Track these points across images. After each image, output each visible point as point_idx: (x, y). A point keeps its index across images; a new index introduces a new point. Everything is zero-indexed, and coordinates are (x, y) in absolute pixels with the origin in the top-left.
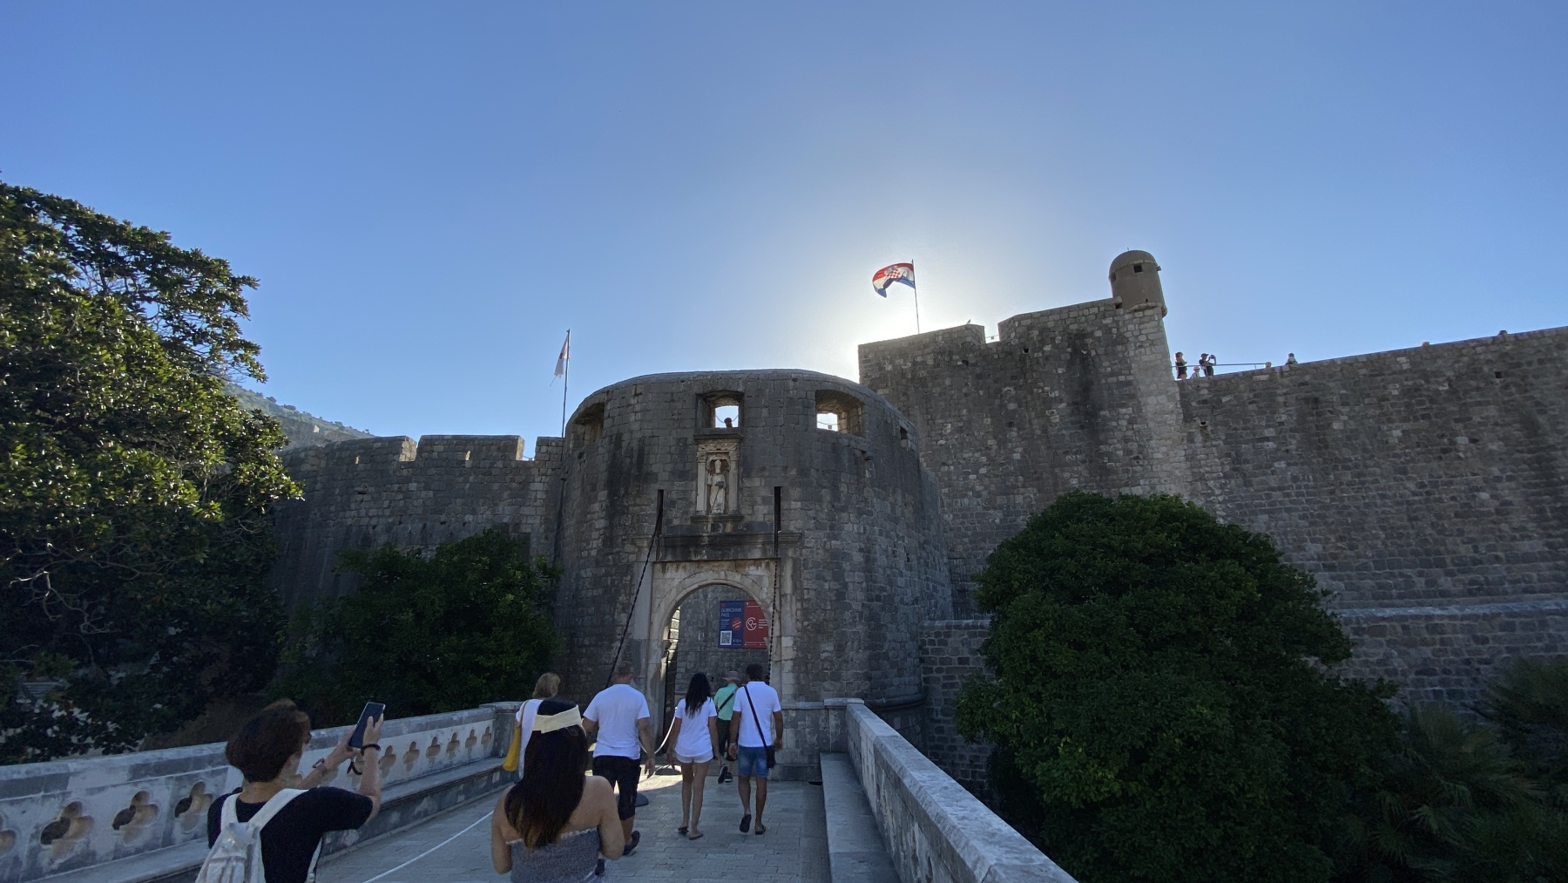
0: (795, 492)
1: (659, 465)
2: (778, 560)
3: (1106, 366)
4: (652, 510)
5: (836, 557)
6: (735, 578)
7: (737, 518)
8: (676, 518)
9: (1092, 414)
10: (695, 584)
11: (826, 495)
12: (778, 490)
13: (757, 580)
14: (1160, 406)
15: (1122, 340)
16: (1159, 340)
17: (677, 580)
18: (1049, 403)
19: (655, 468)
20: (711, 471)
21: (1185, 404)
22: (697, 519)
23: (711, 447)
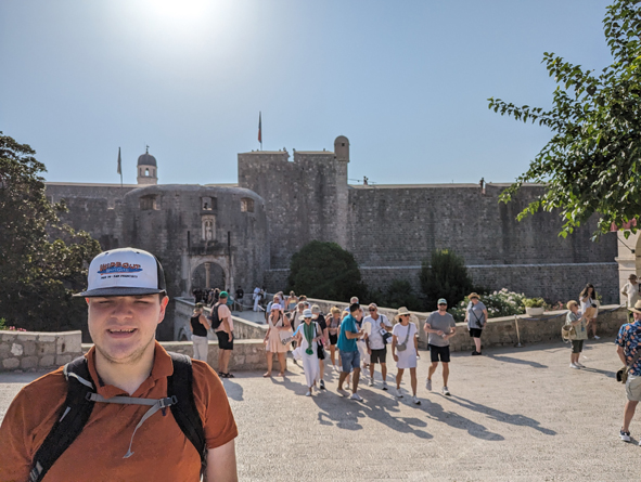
0: (235, 233)
1: (188, 222)
2: (230, 256)
3: (328, 180)
4: (186, 238)
5: (246, 253)
6: (215, 260)
7: (216, 242)
8: (195, 241)
9: (322, 197)
10: (201, 262)
11: (244, 234)
12: (229, 233)
13: (222, 261)
14: (342, 197)
15: (334, 171)
16: (345, 173)
17: (196, 261)
18: (309, 191)
19: (186, 223)
20: (206, 225)
21: (349, 197)
22: (202, 242)
23: (206, 217)
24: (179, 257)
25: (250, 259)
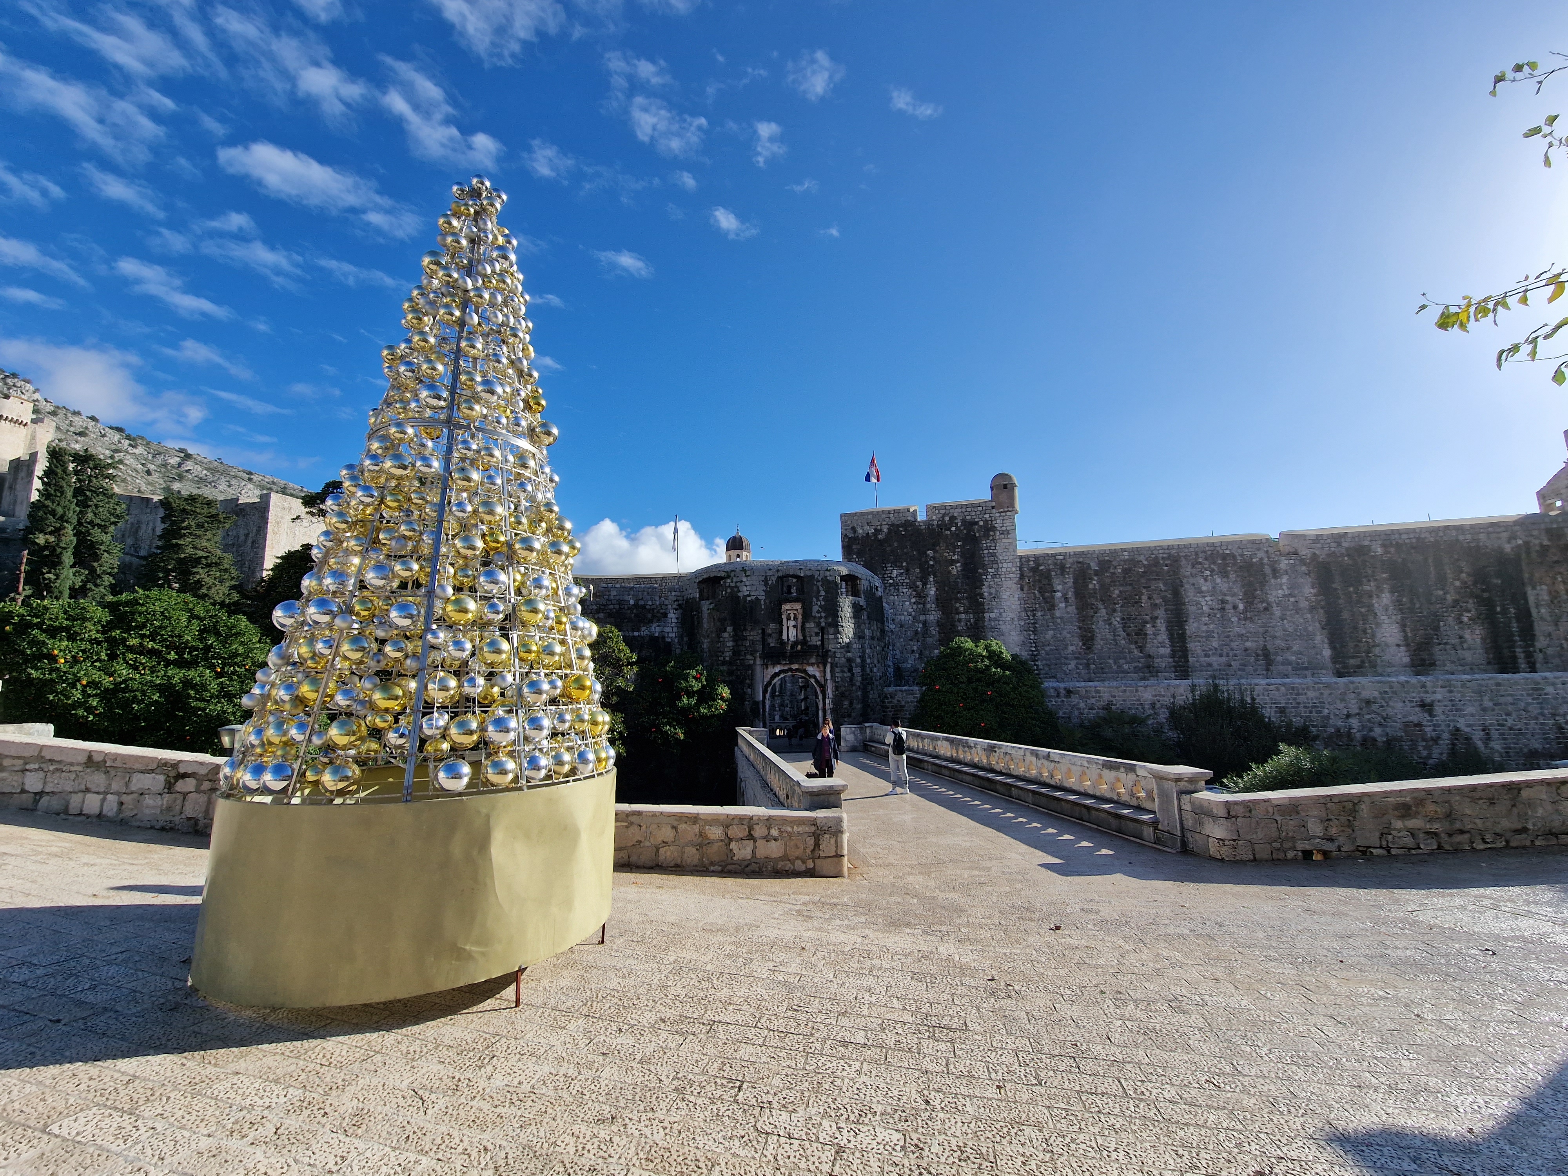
0: (831, 630)
1: (761, 615)
2: (824, 665)
3: (984, 544)
4: (759, 638)
5: (850, 660)
7: (803, 643)
8: (772, 643)
9: (974, 571)
12: (822, 629)
14: (1008, 569)
15: (994, 529)
16: (1012, 531)
17: (773, 672)
18: (951, 562)
19: (759, 617)
20: (789, 618)
21: (1021, 569)
22: (783, 643)
23: (789, 606)
24: (751, 667)
25: (857, 670)
